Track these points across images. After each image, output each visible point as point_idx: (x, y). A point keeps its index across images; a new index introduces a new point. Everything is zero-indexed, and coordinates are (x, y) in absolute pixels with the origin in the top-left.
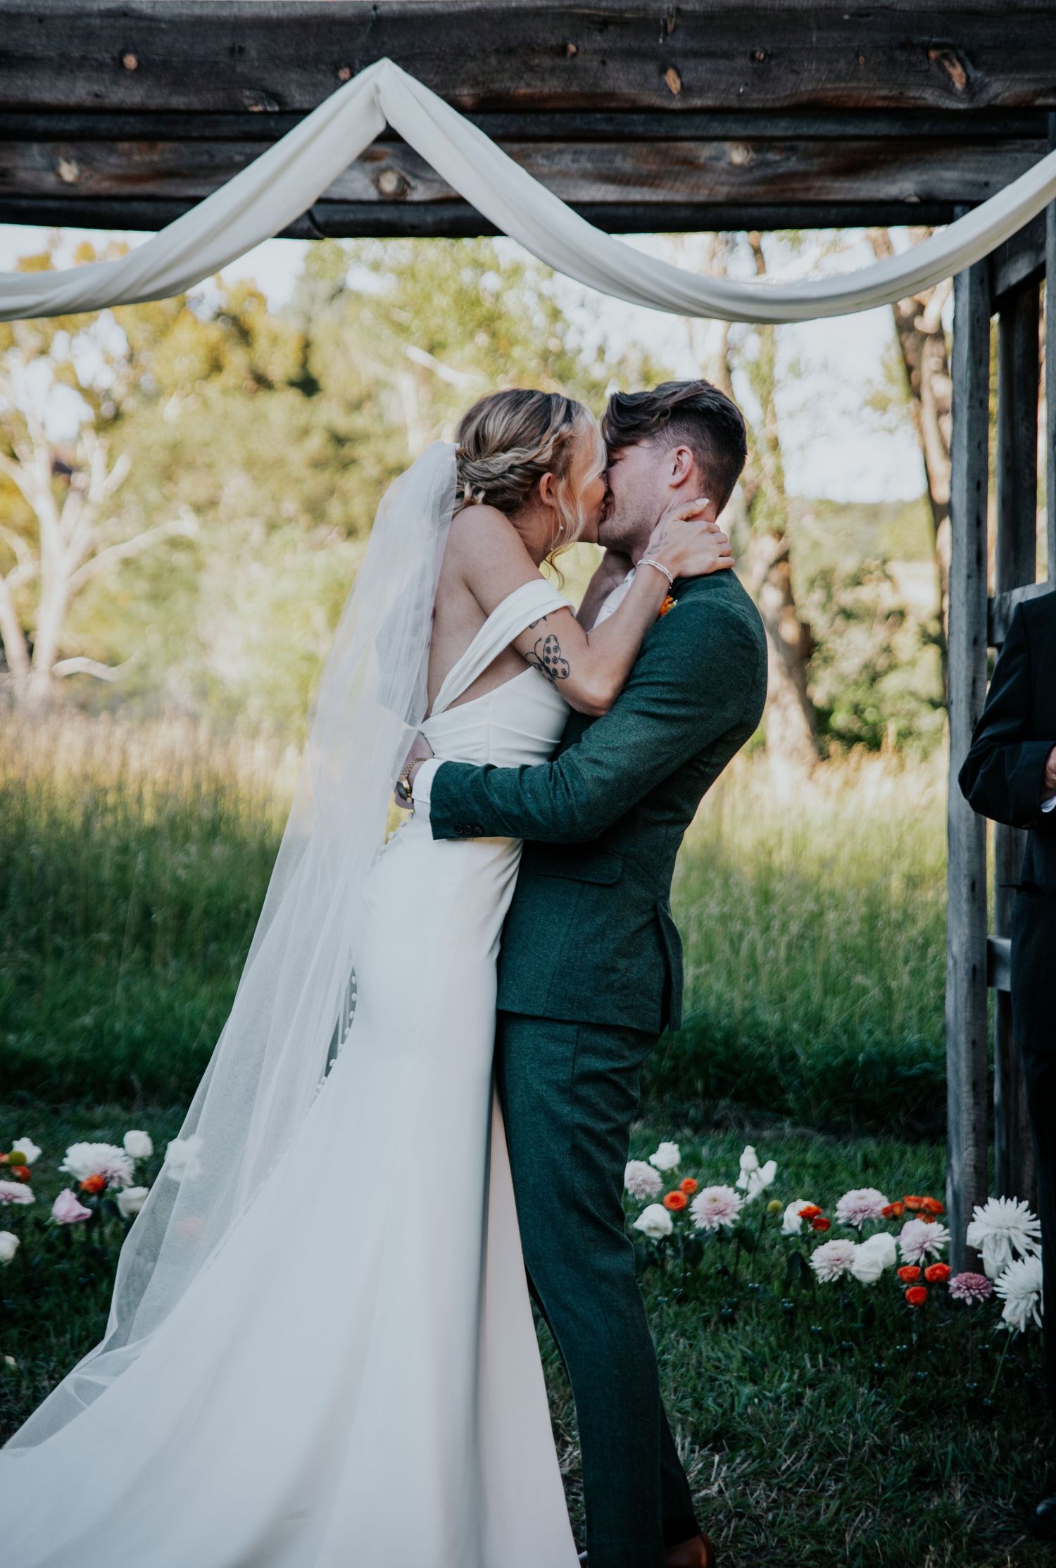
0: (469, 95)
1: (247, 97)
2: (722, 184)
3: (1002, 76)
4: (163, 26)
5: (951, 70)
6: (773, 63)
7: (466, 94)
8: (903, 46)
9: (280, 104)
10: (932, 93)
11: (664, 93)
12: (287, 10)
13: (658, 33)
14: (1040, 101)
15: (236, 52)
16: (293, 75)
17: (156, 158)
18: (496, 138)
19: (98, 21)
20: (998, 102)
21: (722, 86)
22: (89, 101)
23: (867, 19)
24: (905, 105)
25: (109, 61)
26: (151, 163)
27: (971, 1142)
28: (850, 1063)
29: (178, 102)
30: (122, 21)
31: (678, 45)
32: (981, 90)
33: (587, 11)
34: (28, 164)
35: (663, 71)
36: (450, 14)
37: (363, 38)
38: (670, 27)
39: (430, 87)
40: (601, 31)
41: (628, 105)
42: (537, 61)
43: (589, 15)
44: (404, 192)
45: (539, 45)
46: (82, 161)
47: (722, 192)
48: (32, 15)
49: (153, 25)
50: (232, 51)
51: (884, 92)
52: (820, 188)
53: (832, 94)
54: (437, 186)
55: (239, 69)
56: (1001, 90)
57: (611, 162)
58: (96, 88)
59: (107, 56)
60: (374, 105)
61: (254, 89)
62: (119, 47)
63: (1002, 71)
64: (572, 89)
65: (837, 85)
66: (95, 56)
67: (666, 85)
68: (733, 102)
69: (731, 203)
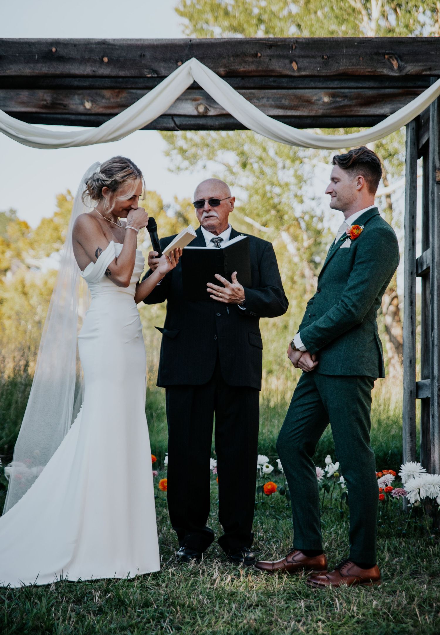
0: (223, 71)
1: (146, 72)
2: (320, 109)
3: (411, 64)
4: (117, 47)
5: (393, 62)
6: (330, 60)
7: (222, 70)
8: (376, 54)
9: (157, 74)
10: (386, 70)
11: (292, 70)
12: (160, 42)
13: (289, 49)
14: (424, 73)
15: (142, 56)
16: (162, 64)
17: (119, 100)
18: (236, 88)
19: (95, 46)
20: (409, 73)
21: (312, 68)
22: (91, 73)
23: (363, 44)
24: (376, 74)
25: (98, 59)
26: (117, 102)
27: (410, 455)
28: (386, 454)
29: (122, 73)
30: (103, 46)
31: (297, 54)
32: (403, 69)
33: (265, 42)
34: (74, 102)
35: (291, 62)
36: (217, 43)
37: (186, 52)
38: (294, 48)
40: (270, 49)
41: (279, 74)
42: (247, 59)
44: (206, 112)
45: (247, 53)
46: (93, 101)
47: (320, 112)
48: (72, 44)
49: (114, 47)
50: (141, 56)
51: (369, 70)
52: (356, 111)
53: (351, 70)
54: (218, 110)
55: (143, 62)
56: (411, 69)
57: (281, 101)
58: (94, 69)
59: (97, 58)
60: (189, 74)
61: (148, 69)
62: (102, 55)
63: (411, 62)
64: (259, 69)
65: (352, 67)
66: (93, 58)
67: (292, 67)
68: (316, 73)
69: (324, 116)
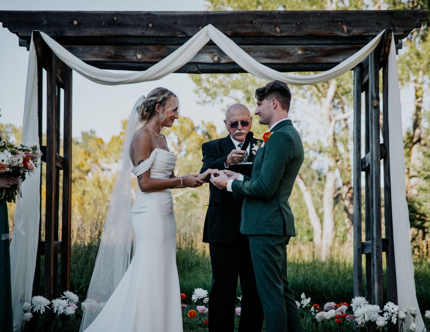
1: (178, 33)
2: (296, 59)
4: (158, 17)
5: (343, 27)
6: (302, 25)
7: (229, 32)
8: (332, 21)
9: (185, 35)
10: (339, 32)
11: (276, 32)
12: (187, 13)
13: (274, 18)
14: (365, 34)
16: (189, 28)
19: (143, 16)
20: (355, 34)
21: (290, 31)
22: (141, 34)
23: (324, 15)
24: (333, 35)
25: (145, 25)
26: (159, 54)
29: (162, 34)
30: (149, 16)
31: (279, 21)
32: (351, 32)
34: (130, 54)
35: (276, 27)
36: (225, 14)
37: (205, 20)
38: (277, 17)
39: (221, 31)
40: (261, 18)
41: (267, 35)
42: (246, 25)
43: (258, 14)
44: (219, 61)
45: (246, 21)
46: (142, 54)
47: (296, 61)
48: (128, 15)
49: (156, 17)
50: (174, 23)
51: (328, 32)
52: (320, 60)
53: (316, 32)
54: (227, 59)
55: (176, 27)
56: (356, 31)
57: (269, 53)
58: (142, 31)
60: (207, 35)
61: (179, 31)
62: (148, 22)
63: (356, 27)
64: (254, 31)
65: (317, 30)
66: (142, 24)
67: (276, 30)
68: (292, 34)
69: (298, 63)
